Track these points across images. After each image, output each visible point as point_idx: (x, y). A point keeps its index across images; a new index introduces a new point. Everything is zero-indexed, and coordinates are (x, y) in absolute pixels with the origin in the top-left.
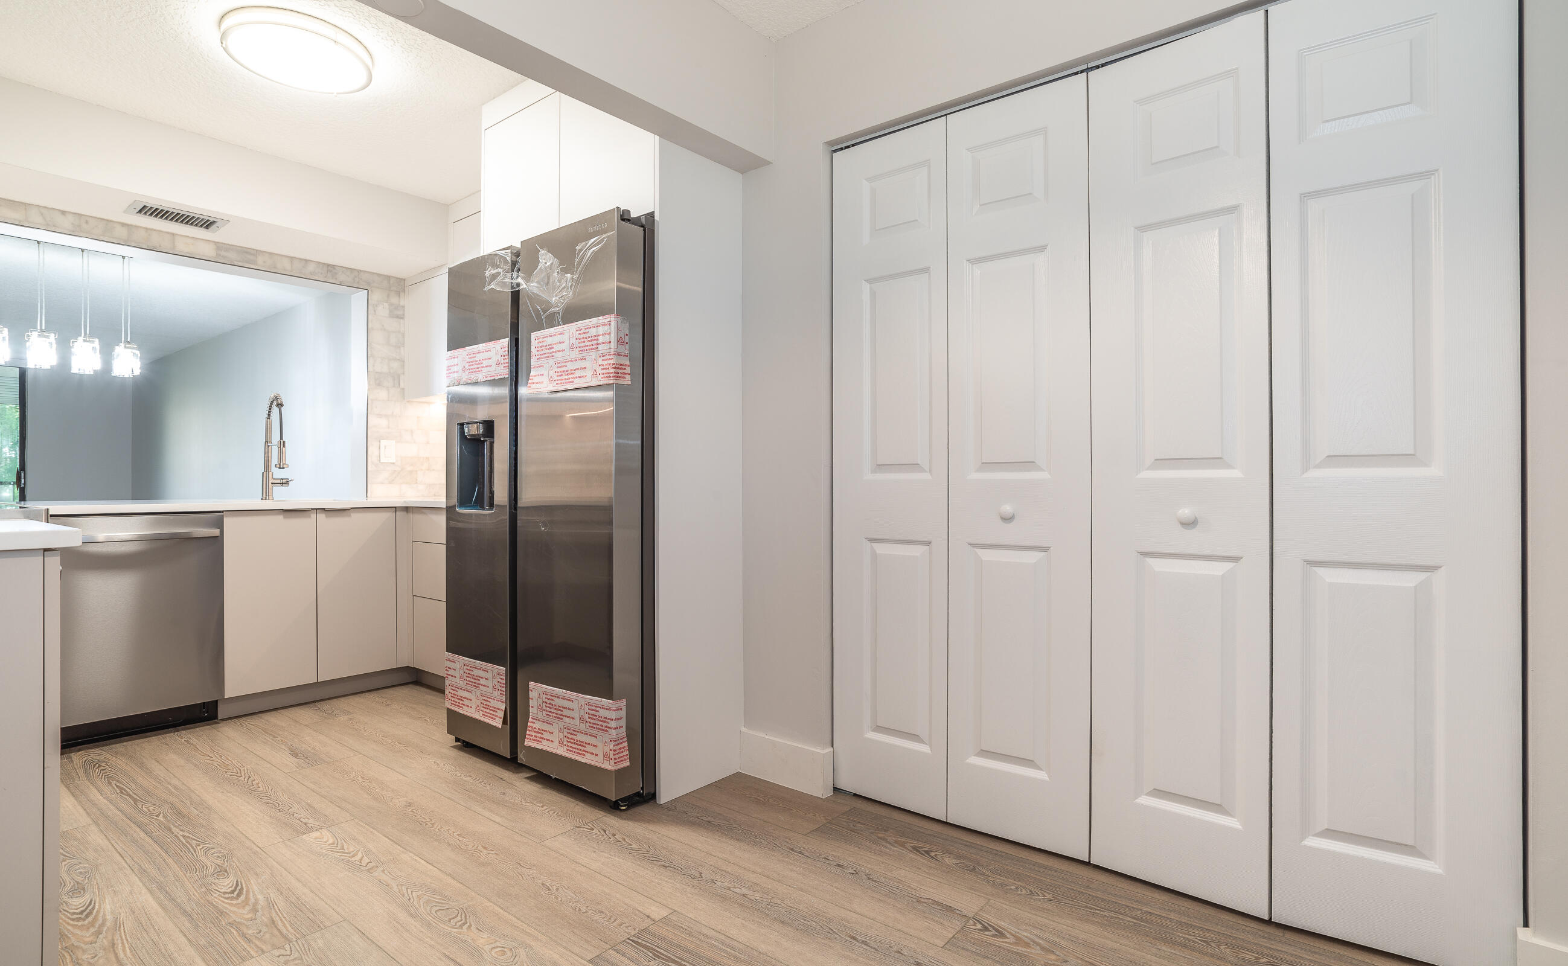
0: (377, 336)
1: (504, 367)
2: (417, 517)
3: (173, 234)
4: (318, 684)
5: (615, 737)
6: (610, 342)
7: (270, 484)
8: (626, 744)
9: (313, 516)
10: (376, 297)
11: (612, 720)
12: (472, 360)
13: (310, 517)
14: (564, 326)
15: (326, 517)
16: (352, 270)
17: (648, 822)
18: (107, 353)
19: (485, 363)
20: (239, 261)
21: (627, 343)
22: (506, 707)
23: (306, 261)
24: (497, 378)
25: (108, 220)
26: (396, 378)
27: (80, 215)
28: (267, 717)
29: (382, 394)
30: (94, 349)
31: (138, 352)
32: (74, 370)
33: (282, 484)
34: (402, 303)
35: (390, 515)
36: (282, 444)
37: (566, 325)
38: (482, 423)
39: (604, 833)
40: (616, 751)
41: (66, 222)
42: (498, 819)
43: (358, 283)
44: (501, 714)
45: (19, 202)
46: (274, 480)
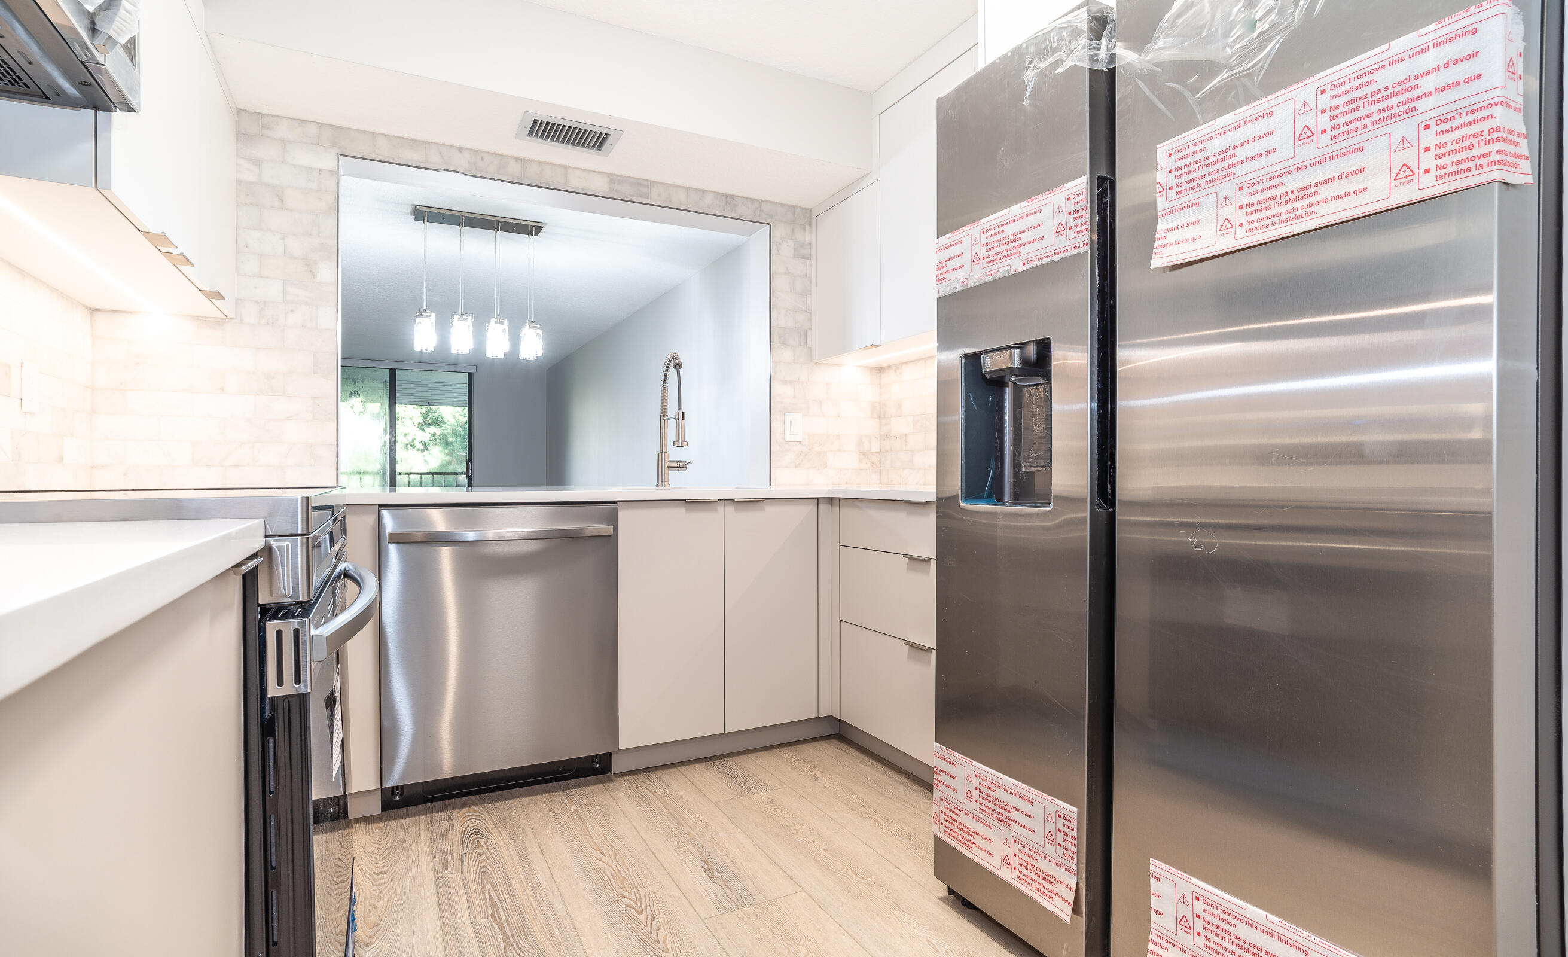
0: (780, 282)
2: (847, 512)
3: (566, 168)
4: (725, 735)
7: (666, 467)
9: (720, 509)
10: (780, 232)
12: (995, 234)
13: (716, 510)
15: (736, 510)
16: (752, 200)
18: (515, 334)
19: (1028, 236)
20: (633, 196)
22: (1077, 883)
23: (704, 191)
24: (1057, 258)
25: (501, 154)
26: (802, 333)
27: (475, 151)
28: (666, 776)
29: (787, 355)
33: (679, 467)
34: (808, 240)
35: (809, 509)
36: (681, 416)
38: (1021, 347)
41: (461, 161)
43: (760, 215)
44: (1068, 897)
45: (419, 141)
46: (671, 461)
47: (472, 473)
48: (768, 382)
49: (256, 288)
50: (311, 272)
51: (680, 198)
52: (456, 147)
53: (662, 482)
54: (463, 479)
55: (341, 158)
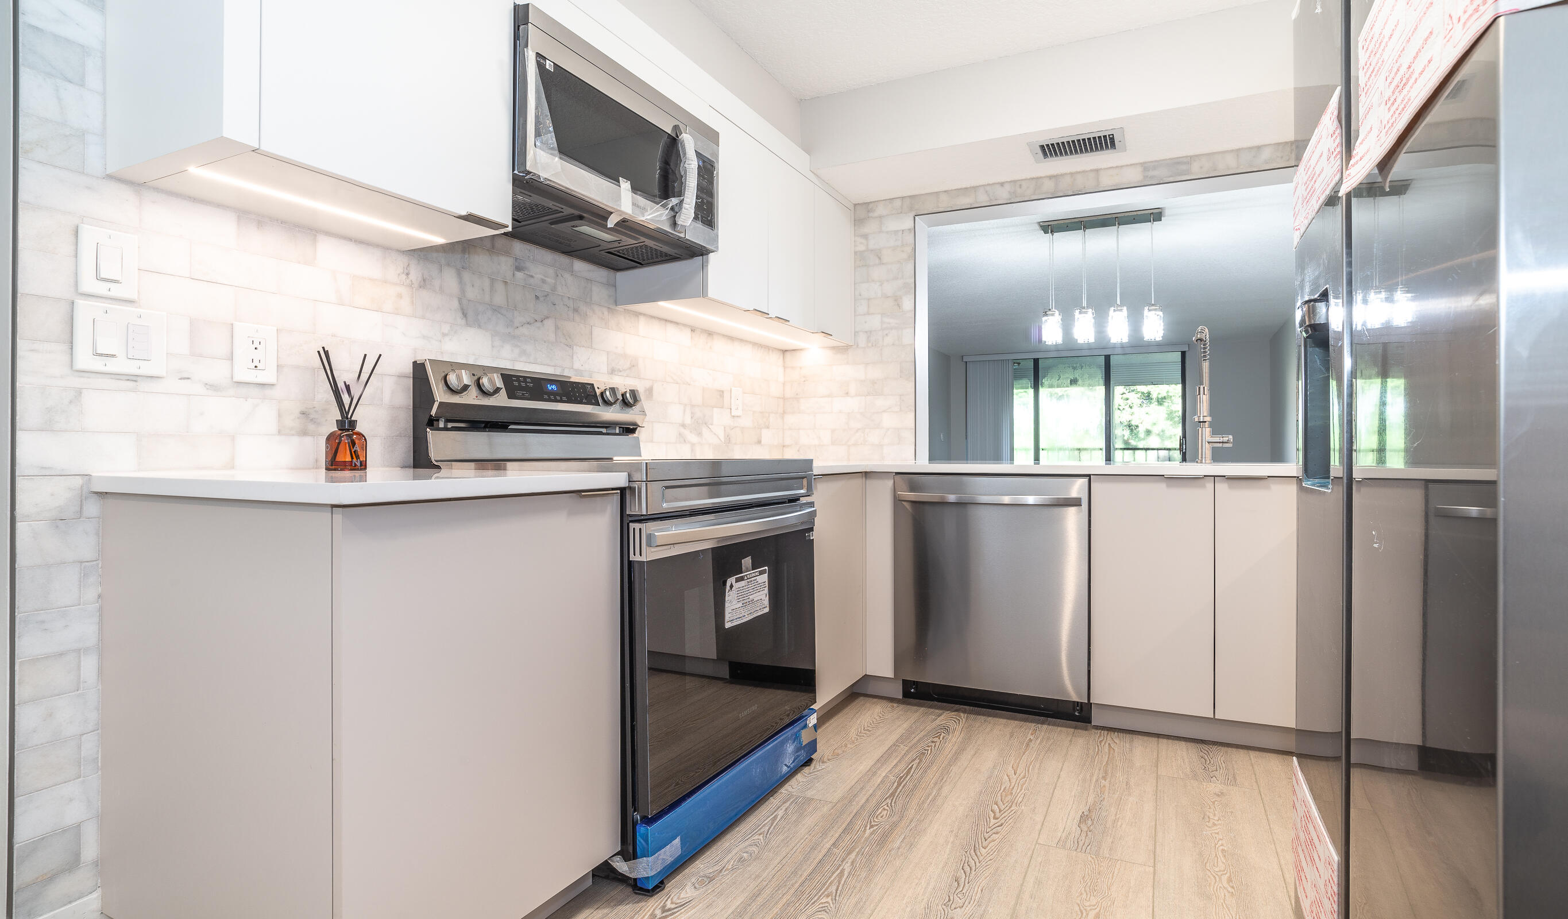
4: (1217, 721)
7: (1206, 443)
9: (1210, 485)
13: (1207, 486)
15: (1230, 487)
20: (1173, 176)
47: (1186, 449)
49: (865, 323)
52: (998, 183)
53: (1202, 458)
54: (1177, 455)
55: (916, 217)
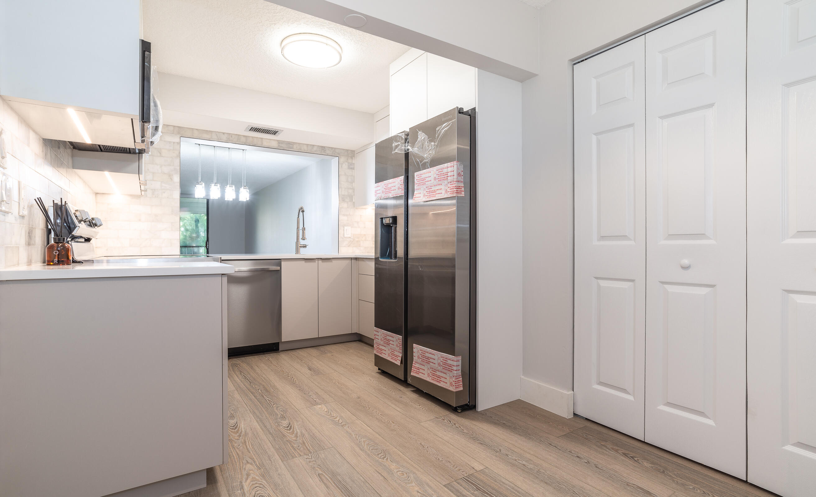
0: (343, 178)
1: (402, 190)
2: (361, 263)
3: (262, 138)
4: (319, 338)
5: (455, 375)
6: (454, 175)
7: (299, 247)
8: (461, 379)
9: (317, 261)
10: (342, 159)
11: (454, 366)
12: (387, 187)
13: (315, 262)
14: (431, 168)
15: (322, 262)
16: (332, 148)
17: (472, 420)
18: (237, 192)
19: (393, 188)
20: (288, 148)
21: (462, 176)
22: (402, 356)
23: (313, 145)
24: (398, 196)
25: (239, 135)
26: (351, 197)
27: (229, 134)
28: (298, 351)
29: (345, 205)
30: (233, 189)
31: (248, 190)
32: (225, 200)
33: (304, 247)
34: (353, 162)
35: (348, 262)
36: (304, 229)
37: (432, 168)
38: (391, 218)
39: (450, 423)
40: (456, 382)
41: (224, 137)
42: (399, 409)
43: (335, 154)
44: (400, 359)
45: (209, 131)
46: (301, 245)
47: (208, 247)
48: (338, 215)
49: (151, 184)
50: (171, 179)
51: (305, 148)
52: (222, 133)
53: (297, 252)
55: (181, 137)
